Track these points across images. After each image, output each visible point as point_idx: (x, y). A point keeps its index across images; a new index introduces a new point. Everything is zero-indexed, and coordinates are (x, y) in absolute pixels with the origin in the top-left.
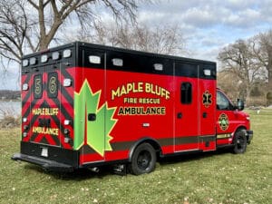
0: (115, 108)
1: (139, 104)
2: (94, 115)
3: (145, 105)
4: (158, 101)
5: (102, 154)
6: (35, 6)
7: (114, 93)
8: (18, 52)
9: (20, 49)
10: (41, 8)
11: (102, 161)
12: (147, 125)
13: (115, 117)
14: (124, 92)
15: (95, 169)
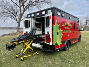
0: (62, 30)
2: (58, 33)
3: (68, 29)
4: (70, 28)
5: (60, 45)
6: (19, 7)
7: (62, 26)
10: (20, 7)
11: (60, 48)
12: (68, 35)
13: (62, 33)
14: (64, 25)
15: (59, 50)
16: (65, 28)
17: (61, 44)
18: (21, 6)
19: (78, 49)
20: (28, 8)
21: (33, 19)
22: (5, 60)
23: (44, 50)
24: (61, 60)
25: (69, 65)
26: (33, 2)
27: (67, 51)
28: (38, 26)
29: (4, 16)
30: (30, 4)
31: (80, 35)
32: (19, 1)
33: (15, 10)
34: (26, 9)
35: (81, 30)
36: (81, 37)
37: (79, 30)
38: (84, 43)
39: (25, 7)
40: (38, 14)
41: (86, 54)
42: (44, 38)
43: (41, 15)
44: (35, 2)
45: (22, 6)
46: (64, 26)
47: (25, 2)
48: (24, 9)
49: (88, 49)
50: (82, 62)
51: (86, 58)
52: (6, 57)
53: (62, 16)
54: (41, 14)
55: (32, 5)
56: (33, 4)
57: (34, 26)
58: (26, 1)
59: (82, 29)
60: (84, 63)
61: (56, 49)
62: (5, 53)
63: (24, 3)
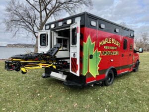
0: (100, 51)
1: (109, 50)
2: (92, 56)
3: (112, 50)
4: (116, 48)
5: (95, 77)
7: (100, 43)
8: (32, 29)
9: (33, 27)
10: (41, 12)
11: (95, 81)
12: (112, 60)
13: (101, 56)
14: (104, 43)
15: (93, 85)
16: (107, 48)
17: (98, 74)
18: (42, 9)
19: (130, 83)
20: (53, 13)
21: (53, 32)
22: (5, 97)
23: (67, 84)
24: (94, 102)
25: (106, 110)
26: (62, 4)
27: (109, 87)
28: (62, 44)
29: (15, 25)
30: (56, 6)
31: (138, 60)
32: (39, 2)
33: (33, 17)
34: (50, 15)
35: (138, 52)
36: (139, 62)
37: (135, 51)
38: (144, 74)
39: (48, 12)
40: (60, 24)
41: (140, 94)
42: (69, 63)
43: (65, 25)
44: (64, 3)
45: (44, 10)
46: (105, 45)
47: (49, 3)
48: (47, 15)
49: (147, 85)
50: (129, 108)
51: (140, 100)
52: (7, 93)
53: (100, 27)
54: (66, 23)
55: (60, 8)
56: (63, 6)
57: (55, 44)
58: (50, 1)
59: (140, 50)
60: (133, 108)
61: (88, 83)
62: (8, 87)
63: (47, 5)
